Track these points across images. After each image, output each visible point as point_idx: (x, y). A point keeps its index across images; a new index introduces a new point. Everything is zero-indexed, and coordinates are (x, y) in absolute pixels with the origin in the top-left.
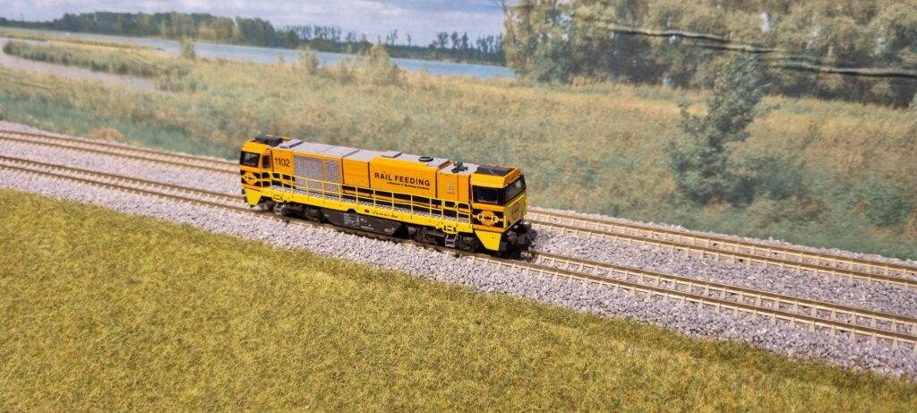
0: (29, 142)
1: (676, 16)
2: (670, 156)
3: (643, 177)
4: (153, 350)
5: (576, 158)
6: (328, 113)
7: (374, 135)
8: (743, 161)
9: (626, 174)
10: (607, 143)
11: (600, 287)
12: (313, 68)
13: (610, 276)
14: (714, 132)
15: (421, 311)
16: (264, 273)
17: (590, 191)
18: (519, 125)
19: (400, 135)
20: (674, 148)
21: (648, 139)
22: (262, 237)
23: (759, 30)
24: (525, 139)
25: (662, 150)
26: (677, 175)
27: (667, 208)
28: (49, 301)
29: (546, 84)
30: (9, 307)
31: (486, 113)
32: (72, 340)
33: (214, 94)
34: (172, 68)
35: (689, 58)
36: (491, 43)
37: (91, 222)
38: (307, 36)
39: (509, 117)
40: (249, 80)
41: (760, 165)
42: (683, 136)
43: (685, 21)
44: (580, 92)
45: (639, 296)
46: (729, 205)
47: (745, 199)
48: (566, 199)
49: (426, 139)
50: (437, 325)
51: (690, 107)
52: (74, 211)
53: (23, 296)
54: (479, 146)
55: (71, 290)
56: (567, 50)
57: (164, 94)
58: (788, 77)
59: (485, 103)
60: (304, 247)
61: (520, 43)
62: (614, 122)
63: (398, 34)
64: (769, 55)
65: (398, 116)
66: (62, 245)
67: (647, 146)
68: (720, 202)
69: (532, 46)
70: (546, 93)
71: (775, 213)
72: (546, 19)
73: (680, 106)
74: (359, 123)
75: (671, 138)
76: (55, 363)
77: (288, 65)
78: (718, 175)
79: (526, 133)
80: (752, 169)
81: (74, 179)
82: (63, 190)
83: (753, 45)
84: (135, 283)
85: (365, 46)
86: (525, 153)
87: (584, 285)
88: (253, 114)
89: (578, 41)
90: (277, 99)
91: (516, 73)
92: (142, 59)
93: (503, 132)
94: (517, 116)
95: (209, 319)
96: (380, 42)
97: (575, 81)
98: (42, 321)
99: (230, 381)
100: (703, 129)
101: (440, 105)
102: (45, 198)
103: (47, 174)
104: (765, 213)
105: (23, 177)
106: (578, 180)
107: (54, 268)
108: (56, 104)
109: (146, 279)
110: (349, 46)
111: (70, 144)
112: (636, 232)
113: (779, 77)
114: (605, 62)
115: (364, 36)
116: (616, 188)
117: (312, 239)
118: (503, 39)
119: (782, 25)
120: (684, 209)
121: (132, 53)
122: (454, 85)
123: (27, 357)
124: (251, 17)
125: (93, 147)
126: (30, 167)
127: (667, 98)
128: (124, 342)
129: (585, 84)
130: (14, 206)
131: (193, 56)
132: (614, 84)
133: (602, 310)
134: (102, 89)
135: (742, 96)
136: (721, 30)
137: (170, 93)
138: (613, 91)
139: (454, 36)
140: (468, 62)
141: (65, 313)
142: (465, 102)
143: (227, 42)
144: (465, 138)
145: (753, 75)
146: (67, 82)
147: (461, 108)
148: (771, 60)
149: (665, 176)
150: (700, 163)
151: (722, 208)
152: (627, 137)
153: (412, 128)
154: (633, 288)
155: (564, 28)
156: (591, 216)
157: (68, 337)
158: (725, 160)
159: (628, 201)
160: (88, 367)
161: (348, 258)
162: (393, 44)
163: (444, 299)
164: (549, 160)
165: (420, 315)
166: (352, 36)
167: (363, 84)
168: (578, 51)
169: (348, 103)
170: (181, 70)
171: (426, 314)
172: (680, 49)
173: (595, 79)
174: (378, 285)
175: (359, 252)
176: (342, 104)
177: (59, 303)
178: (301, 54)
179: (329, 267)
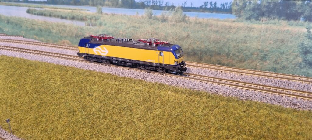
0: (37, 45)
2: (301, 48)
4: (101, 122)
5: (259, 49)
6: (155, 33)
7: (174, 41)
9: (281, 56)
10: (273, 43)
11: (291, 98)
12: (150, 16)
13: (291, 93)
15: (217, 107)
16: (145, 92)
17: (264, 62)
18: (236, 37)
19: (184, 41)
20: (303, 45)
21: (291, 42)
22: (141, 78)
24: (238, 42)
25: (297, 46)
26: (303, 56)
27: (297, 69)
28: (55, 102)
29: (249, 21)
30: (39, 105)
31: (222, 33)
32: (66, 118)
33: (109, 27)
34: (93, 18)
36: (227, 5)
37: (70, 73)
38: (149, 4)
39: (232, 34)
40: (123, 22)
42: (308, 40)
44: (264, 24)
48: (253, 66)
49: (196, 43)
50: (226, 112)
52: (63, 69)
53: (44, 100)
54: (218, 45)
55: (64, 98)
56: (259, 7)
57: (89, 27)
59: (222, 29)
60: (160, 82)
61: (239, 5)
62: (277, 35)
63: (187, 3)
65: (185, 35)
67: (291, 44)
69: (244, 6)
70: (248, 24)
73: (307, 28)
74: (168, 37)
75: (302, 41)
76: (59, 126)
77: (140, 15)
81: (59, 57)
82: (56, 61)
84: (91, 95)
85: (173, 7)
86: (237, 48)
87: (284, 97)
88: (124, 34)
89: (265, 4)
90: (134, 28)
91: (236, 16)
92: (81, 14)
93: (229, 40)
94: (235, 33)
95: (124, 110)
96: (179, 6)
97: (262, 19)
98: (53, 110)
99: (135, 134)
101: (202, 30)
102: (50, 64)
103: (48, 55)
105: (39, 57)
106: (259, 58)
107: (57, 90)
108: (46, 31)
109: (95, 94)
110: (166, 8)
111: (52, 45)
112: (291, 77)
114: (276, 11)
115: (172, 3)
116: (275, 61)
117: (162, 79)
118: (232, 3)
120: (305, 69)
121: (77, 12)
122: (209, 22)
123: (48, 124)
125: (62, 47)
126: (41, 53)
127: (302, 25)
128: (88, 118)
129: (266, 20)
130: (38, 67)
131: (101, 13)
132: (279, 21)
133: (297, 107)
134: (64, 26)
137: (91, 27)
138: (278, 23)
139: (211, 3)
140: (216, 13)
141: (62, 107)
142: (214, 28)
143: (116, 7)
144: (212, 42)
146: (50, 23)
147: (211, 31)
149: (298, 56)
152: (282, 41)
153: (190, 38)
154: (307, 99)
156: (266, 72)
157: (65, 116)
159: (280, 66)
160: (74, 128)
161: (179, 86)
162: (184, 6)
163: (227, 102)
164: (247, 50)
165: (217, 109)
166: (168, 3)
167: (171, 22)
168: (264, 8)
169: (164, 30)
170: (96, 18)
171: (220, 108)
172: (309, 6)
173: (270, 19)
174: (196, 97)
175: (183, 84)
176: (161, 30)
177: (60, 103)
178: (145, 11)
179: (173, 89)
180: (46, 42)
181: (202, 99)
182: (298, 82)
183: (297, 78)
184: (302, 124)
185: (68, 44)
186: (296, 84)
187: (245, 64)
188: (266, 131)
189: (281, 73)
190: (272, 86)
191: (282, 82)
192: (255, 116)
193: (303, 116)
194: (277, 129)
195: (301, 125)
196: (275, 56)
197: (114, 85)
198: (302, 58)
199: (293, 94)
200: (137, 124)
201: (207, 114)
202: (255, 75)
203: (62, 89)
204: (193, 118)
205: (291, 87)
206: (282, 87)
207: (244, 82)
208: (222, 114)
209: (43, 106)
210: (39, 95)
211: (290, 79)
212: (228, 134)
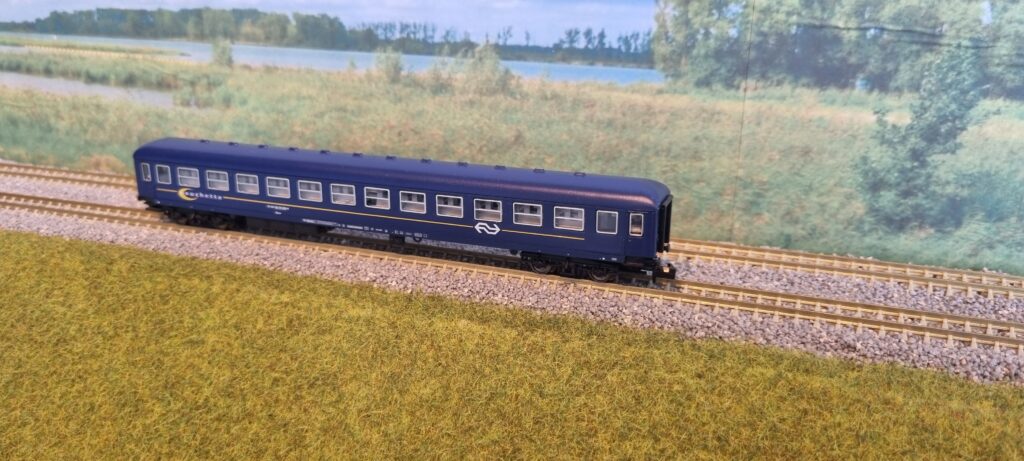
1: (875, 6)
2: (860, 173)
3: (825, 200)
4: (233, 431)
5: (737, 178)
6: (412, 130)
7: (473, 155)
8: (951, 177)
9: (803, 197)
10: (780, 159)
11: (839, 327)
12: (395, 74)
13: (839, 312)
14: (916, 143)
15: (616, 364)
16: (383, 325)
17: (755, 219)
18: (667, 140)
19: (507, 157)
20: (866, 164)
21: (833, 154)
22: (368, 279)
23: (979, 21)
24: (675, 157)
25: (851, 166)
26: (868, 196)
27: (853, 236)
28: (69, 371)
29: (705, 90)
31: (624, 127)
32: (109, 423)
33: (255, 109)
34: (199, 78)
35: (890, 55)
36: (636, 40)
37: (122, 266)
38: (389, 35)
39: (654, 131)
40: (305, 92)
41: (973, 181)
42: (878, 149)
43: (888, 11)
44: (750, 98)
45: (893, 336)
46: (932, 231)
47: (952, 222)
48: (722, 229)
49: (543, 160)
50: (643, 381)
51: (890, 114)
52: (97, 255)
53: (28, 367)
55: (101, 355)
56: (735, 47)
57: (186, 111)
58: (1011, 76)
59: (624, 114)
60: (430, 290)
61: (673, 40)
62: (790, 134)
63: (512, 32)
64: (990, 50)
65: (506, 132)
66: (82, 297)
67: (831, 162)
68: (921, 227)
69: (689, 44)
71: (989, 238)
72: (710, 10)
73: (876, 113)
74: (453, 141)
75: (862, 152)
77: (361, 72)
78: (920, 194)
79: (675, 150)
80: (963, 186)
81: (81, 215)
82: (69, 227)
83: (971, 39)
84: (197, 343)
85: (468, 46)
86: (673, 174)
88: (308, 133)
89: (750, 37)
90: (343, 114)
91: (667, 76)
92: (160, 69)
93: (645, 149)
94: (665, 129)
95: (312, 386)
96: (488, 41)
97: (743, 85)
98: (61, 398)
100: (904, 139)
101: (563, 117)
102: (48, 238)
103: (41, 209)
104: (976, 239)
105: (7, 214)
106: (739, 205)
107: (73, 327)
108: (31, 126)
109: (211, 338)
110: (446, 47)
111: (55, 174)
112: (837, 264)
113: (1002, 77)
114: (783, 61)
115: (466, 34)
116: (788, 213)
117: (437, 280)
118: (651, 36)
119: (1007, 15)
120: (875, 236)
121: (144, 59)
122: (584, 93)
123: (41, 448)
124: (315, 12)
125: (88, 178)
126: (13, 200)
127: (861, 103)
128: (188, 421)
129: (756, 89)
131: (230, 62)
132: (793, 91)
133: (854, 355)
134: (98, 107)
135: (954, 99)
136: (933, 21)
137: (194, 109)
138: (792, 97)
139: (588, 33)
140: (604, 65)
141: (95, 386)
142: (598, 114)
143: (279, 45)
144: (594, 158)
145: (969, 75)
146: (49, 97)
147: (592, 121)
148: (992, 56)
149: (852, 198)
150: (899, 180)
151: (923, 235)
152: (806, 152)
153: (524, 146)
154: (883, 328)
155: (732, 21)
156: (762, 247)
157: (105, 419)
158: (929, 176)
159: (803, 229)
161: (494, 302)
162: (505, 43)
163: (645, 348)
164: (703, 181)
165: (616, 370)
166: (452, 33)
167: (461, 93)
168: (749, 49)
169: (440, 118)
170: (211, 81)
171: (624, 368)
172: (879, 46)
173: (769, 83)
174: (549, 334)
175: (506, 294)
176: (432, 119)
177: (86, 372)
178: (379, 57)
179: (475, 313)
180: (33, 162)
181: (566, 341)
182: (857, 279)
183: (854, 265)
184: (873, 406)
185: (114, 169)
186: (849, 282)
187: (698, 226)
188: (768, 433)
189: (807, 253)
190: (781, 292)
191: (810, 280)
192: (733, 389)
193: (873, 380)
194: (800, 427)
195: (869, 411)
196: (788, 197)
197: (276, 304)
198: (865, 203)
199: (842, 315)
200: (357, 432)
201: (584, 388)
202: (729, 261)
203: (93, 325)
204: (541, 403)
205: (836, 293)
206: (810, 295)
207: (695, 280)
208: (632, 388)
209: (24, 387)
210: (10, 347)
211: (832, 269)
212: (651, 450)
